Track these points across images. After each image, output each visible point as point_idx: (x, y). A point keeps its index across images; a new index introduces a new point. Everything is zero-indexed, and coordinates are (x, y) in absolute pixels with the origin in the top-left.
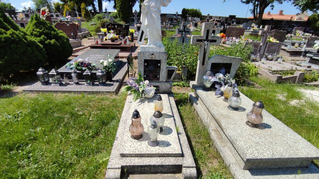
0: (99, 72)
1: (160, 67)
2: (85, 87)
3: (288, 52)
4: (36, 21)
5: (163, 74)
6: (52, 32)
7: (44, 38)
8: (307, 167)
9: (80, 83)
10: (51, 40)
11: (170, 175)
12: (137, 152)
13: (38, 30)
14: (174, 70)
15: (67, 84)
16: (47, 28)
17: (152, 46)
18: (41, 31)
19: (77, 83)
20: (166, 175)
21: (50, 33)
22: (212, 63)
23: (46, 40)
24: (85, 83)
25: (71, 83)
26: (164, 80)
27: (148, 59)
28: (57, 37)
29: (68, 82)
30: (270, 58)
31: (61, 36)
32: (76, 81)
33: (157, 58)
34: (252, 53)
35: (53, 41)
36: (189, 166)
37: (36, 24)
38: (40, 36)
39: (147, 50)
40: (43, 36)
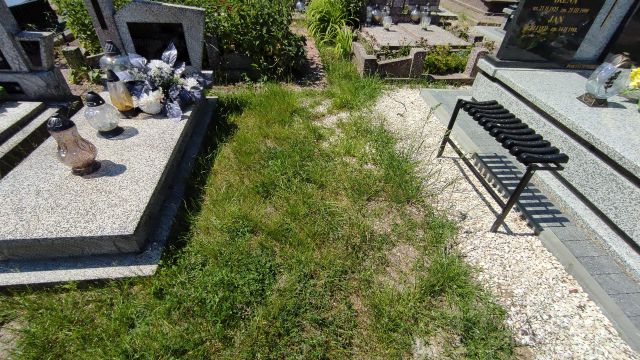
3: (486, 4)
5: (9, 52)
22: (128, 23)
26: (25, 69)
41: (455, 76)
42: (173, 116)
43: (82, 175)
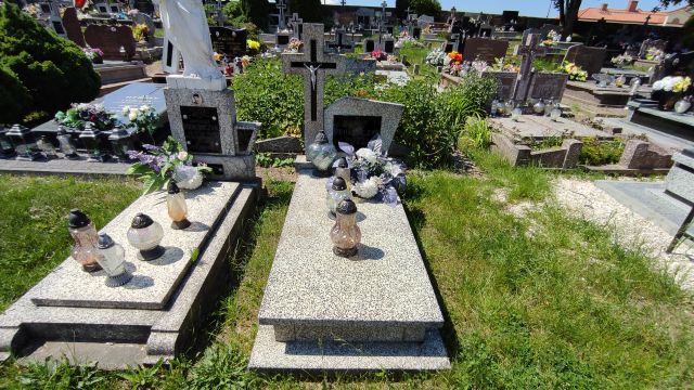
0: (114, 133)
1: (216, 123)
2: (89, 164)
3: (597, 96)
4: (7, 20)
5: (227, 139)
6: (47, 44)
7: (26, 57)
8: (420, 343)
9: (80, 155)
10: (41, 62)
11: (131, 345)
12: (69, 297)
13: (12, 39)
14: (252, 131)
15: (51, 157)
16: (33, 36)
17: (192, 76)
18: (19, 41)
19: (73, 157)
20: (121, 345)
21: (42, 48)
22: (335, 116)
23: (30, 61)
24: (87, 155)
25: (59, 154)
26: (233, 153)
27: (189, 104)
28: (58, 56)
29: (53, 153)
30: (539, 111)
31: (67, 54)
32: (71, 152)
33: (208, 104)
34: (496, 97)
35: (45, 65)
36: (165, 329)
37: (7, 27)
38: (16, 53)
39: (181, 85)
40: (23, 53)
41: (611, 167)
42: (389, 201)
43: (347, 257)
